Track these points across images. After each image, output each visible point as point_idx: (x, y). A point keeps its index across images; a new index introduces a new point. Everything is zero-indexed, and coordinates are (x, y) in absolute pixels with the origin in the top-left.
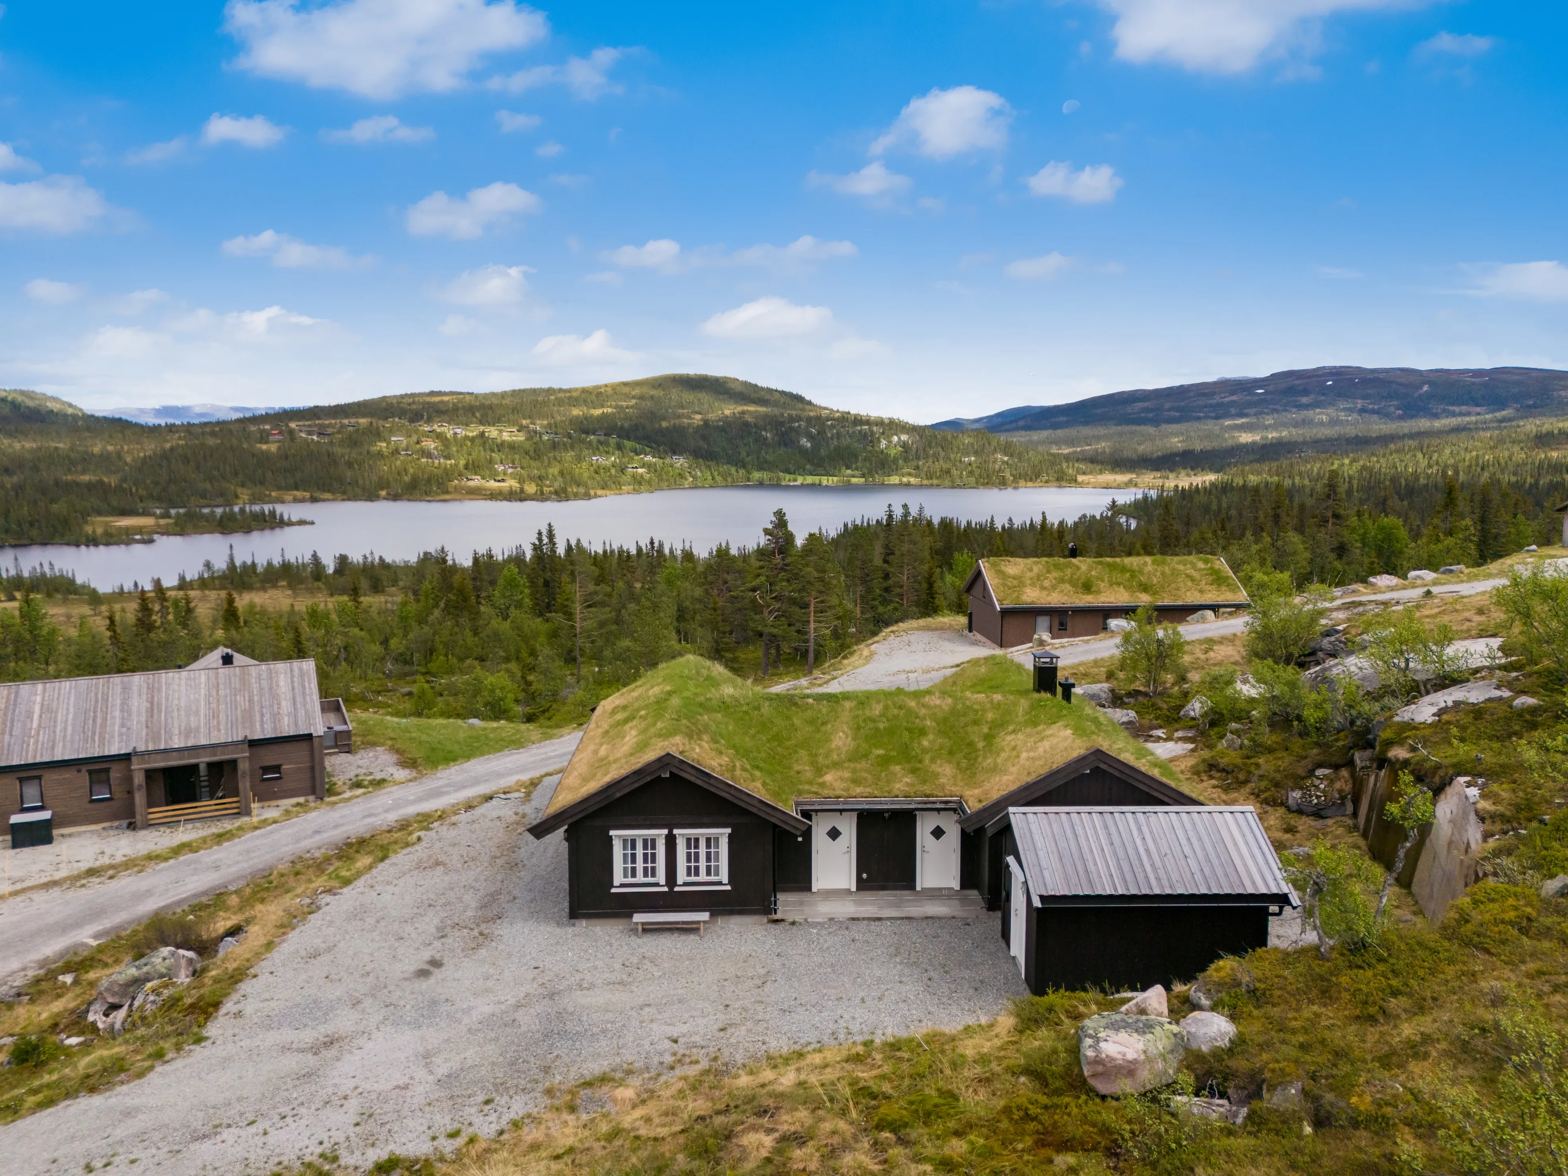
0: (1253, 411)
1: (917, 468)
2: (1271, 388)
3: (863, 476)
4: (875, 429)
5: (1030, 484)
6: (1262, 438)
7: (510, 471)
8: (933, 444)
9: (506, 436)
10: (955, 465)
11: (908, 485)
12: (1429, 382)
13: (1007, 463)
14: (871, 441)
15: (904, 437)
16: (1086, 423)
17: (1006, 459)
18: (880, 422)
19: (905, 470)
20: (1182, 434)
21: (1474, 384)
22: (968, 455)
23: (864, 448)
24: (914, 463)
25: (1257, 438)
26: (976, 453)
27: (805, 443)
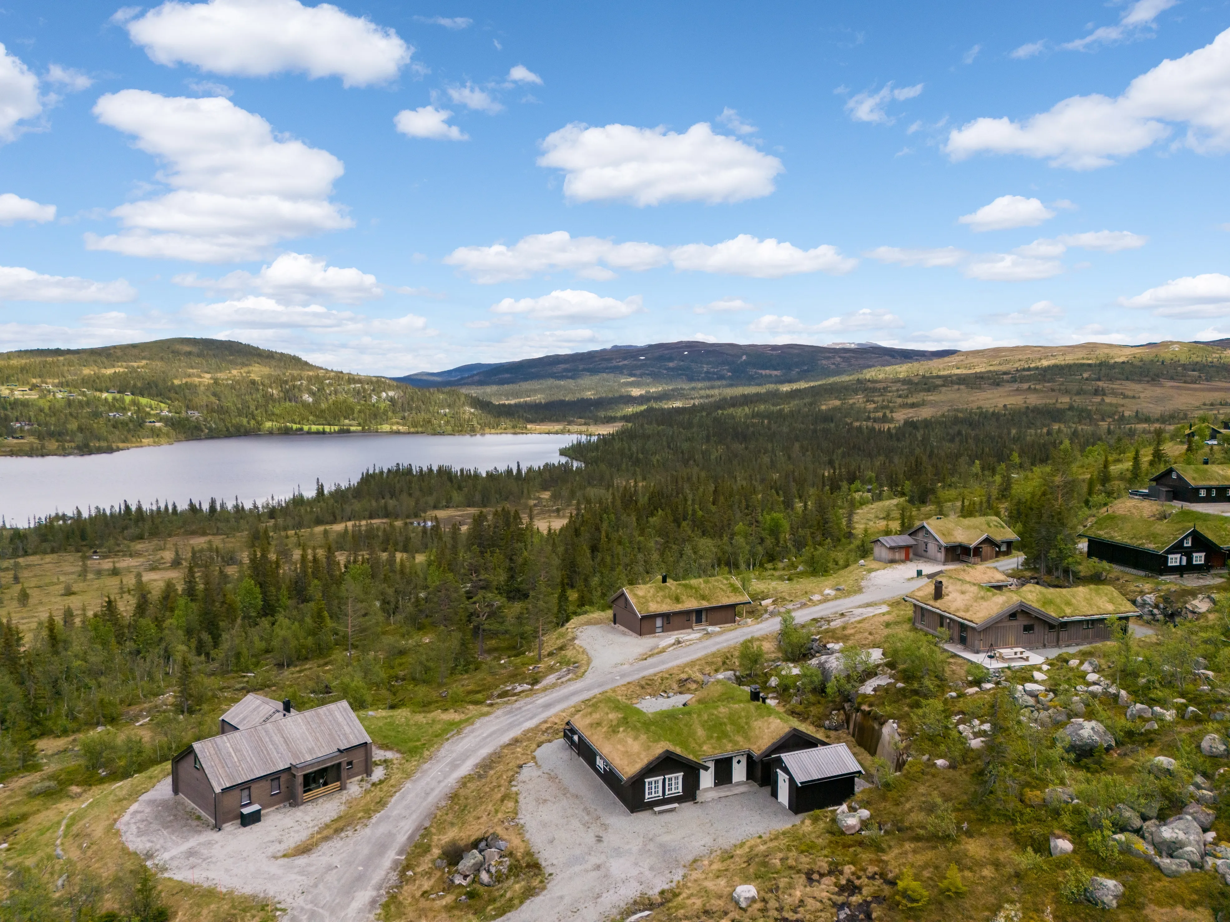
0: (638, 372)
1: (404, 418)
2: (649, 356)
3: (359, 425)
4: (366, 386)
5: (493, 431)
6: (646, 392)
7: (26, 427)
8: (415, 399)
9: (18, 394)
10: (433, 416)
11: (398, 433)
12: (746, 354)
13: (473, 414)
14: (364, 397)
15: (391, 393)
16: (525, 379)
17: (472, 410)
18: (369, 381)
19: (394, 420)
20: (593, 389)
21: (772, 355)
22: (443, 407)
23: (359, 403)
24: (401, 414)
25: (643, 392)
26: (449, 406)
27: (307, 398)
